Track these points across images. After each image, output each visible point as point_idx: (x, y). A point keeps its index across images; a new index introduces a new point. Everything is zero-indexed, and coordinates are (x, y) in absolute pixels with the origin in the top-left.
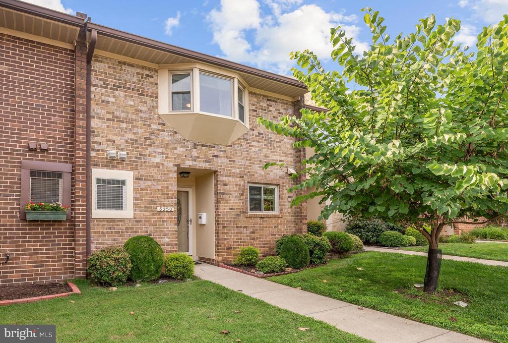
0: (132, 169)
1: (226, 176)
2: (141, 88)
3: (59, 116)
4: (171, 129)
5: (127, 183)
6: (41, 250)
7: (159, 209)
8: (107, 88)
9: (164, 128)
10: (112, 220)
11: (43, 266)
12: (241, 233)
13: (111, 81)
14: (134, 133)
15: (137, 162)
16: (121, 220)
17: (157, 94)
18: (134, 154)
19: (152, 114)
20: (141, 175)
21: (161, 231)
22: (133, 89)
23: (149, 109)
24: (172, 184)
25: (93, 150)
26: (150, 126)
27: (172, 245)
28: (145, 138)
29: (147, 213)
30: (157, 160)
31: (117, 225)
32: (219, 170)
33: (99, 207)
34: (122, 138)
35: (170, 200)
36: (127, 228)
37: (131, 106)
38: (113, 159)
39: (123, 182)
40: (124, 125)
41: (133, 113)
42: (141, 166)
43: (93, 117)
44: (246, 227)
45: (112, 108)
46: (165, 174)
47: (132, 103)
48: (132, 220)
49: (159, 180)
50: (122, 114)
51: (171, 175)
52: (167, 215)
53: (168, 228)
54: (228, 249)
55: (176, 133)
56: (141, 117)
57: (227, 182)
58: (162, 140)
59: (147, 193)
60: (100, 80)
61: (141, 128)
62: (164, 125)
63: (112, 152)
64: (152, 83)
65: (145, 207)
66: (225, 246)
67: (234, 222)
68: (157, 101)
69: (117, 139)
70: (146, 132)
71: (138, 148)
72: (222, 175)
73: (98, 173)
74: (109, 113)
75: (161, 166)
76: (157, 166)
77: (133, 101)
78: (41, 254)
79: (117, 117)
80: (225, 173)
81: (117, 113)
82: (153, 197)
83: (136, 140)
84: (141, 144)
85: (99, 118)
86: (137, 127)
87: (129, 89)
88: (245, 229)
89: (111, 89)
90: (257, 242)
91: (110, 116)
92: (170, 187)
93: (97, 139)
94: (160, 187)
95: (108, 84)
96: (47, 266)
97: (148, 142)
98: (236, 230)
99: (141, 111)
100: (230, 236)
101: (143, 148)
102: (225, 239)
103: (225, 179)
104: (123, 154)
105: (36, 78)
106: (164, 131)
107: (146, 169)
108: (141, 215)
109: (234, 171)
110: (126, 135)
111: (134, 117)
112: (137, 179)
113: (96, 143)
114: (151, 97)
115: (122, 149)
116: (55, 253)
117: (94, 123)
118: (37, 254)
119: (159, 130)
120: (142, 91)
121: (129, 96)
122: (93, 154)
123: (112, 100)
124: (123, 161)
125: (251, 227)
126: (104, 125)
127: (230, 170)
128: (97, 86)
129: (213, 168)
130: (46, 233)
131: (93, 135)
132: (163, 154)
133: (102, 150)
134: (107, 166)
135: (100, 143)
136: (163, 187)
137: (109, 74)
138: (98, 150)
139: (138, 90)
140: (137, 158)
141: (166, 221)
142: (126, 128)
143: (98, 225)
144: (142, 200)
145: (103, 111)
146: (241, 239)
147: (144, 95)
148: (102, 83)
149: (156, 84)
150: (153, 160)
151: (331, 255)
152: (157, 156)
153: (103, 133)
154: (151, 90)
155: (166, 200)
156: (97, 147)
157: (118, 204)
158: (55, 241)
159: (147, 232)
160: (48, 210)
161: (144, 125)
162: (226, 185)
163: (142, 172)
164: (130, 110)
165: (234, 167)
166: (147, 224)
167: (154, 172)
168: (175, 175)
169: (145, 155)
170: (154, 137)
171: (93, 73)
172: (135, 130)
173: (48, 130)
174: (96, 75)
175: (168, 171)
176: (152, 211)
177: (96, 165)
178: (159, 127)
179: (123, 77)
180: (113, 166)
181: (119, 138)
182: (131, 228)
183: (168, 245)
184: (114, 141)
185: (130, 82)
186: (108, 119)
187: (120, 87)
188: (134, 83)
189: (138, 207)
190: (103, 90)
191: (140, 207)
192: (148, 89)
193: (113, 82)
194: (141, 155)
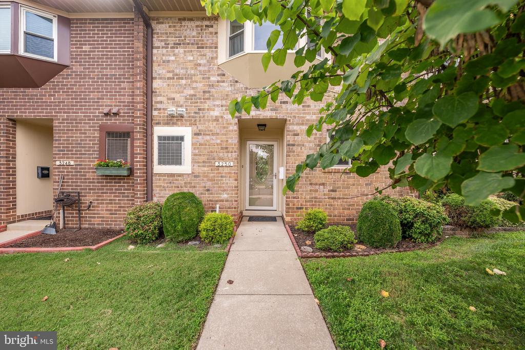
0: (191, 125)
1: (298, 124)
2: (200, 40)
3: (127, 82)
4: (231, 79)
5: (185, 139)
6: (115, 200)
7: (217, 164)
8: (168, 48)
9: (224, 78)
10: (172, 175)
11: (116, 214)
12: (316, 191)
13: (172, 40)
14: (193, 88)
15: (196, 117)
16: (180, 175)
17: (217, 43)
18: (193, 109)
19: (211, 66)
20: (199, 130)
21: (220, 187)
22: (192, 44)
23: (208, 61)
24: (232, 138)
25: (155, 109)
26: (209, 78)
27: (232, 201)
28: (204, 92)
29: (205, 169)
30: (216, 113)
31: (177, 180)
32: (288, 119)
33: (160, 163)
34: (182, 94)
35: (230, 155)
36: (185, 183)
37: (190, 61)
38: (172, 116)
39: (182, 138)
40: (184, 82)
41: (192, 68)
42: (200, 120)
43: (156, 78)
44: (323, 184)
45: (172, 66)
46: (224, 128)
47: (191, 58)
48: (190, 176)
49: (218, 134)
50: (182, 71)
51: (231, 128)
52: (226, 170)
53: (227, 183)
54: (297, 208)
55: (237, 82)
56: (200, 71)
57: (299, 131)
58: (222, 92)
59: (205, 148)
60: (161, 41)
61: (200, 82)
62: (224, 75)
63: (172, 109)
64: (211, 33)
65: (204, 162)
66: (294, 205)
67: (307, 178)
68: (217, 52)
69: (177, 96)
70: (204, 85)
71: (197, 103)
72: (293, 124)
73: (159, 131)
74: (169, 72)
75: (220, 120)
76: (216, 119)
77: (193, 55)
78: (115, 203)
79: (177, 75)
80: (296, 120)
81: (177, 71)
82: (212, 152)
83: (195, 95)
84: (200, 99)
85: (161, 78)
86: (196, 82)
87: (188, 44)
88: (322, 187)
89: (172, 48)
90: (337, 203)
91: (171, 75)
92: (230, 141)
93: (159, 99)
94: (219, 141)
95: (168, 44)
96: (119, 214)
97: (207, 95)
98: (309, 188)
99: (200, 65)
100: (302, 194)
101: (201, 102)
102: (294, 198)
103: (295, 128)
104: (182, 110)
105: (110, 51)
106: (223, 82)
107: (204, 124)
108: (199, 170)
109: (308, 117)
110: (185, 91)
111: (193, 72)
112: (196, 134)
113: (157, 102)
114: (211, 48)
115: (181, 106)
116: (125, 204)
117: (156, 84)
118: (111, 204)
119: (218, 82)
120: (202, 44)
121: (189, 52)
122: (155, 113)
123: (173, 58)
124: (183, 117)
125: (330, 185)
126: (165, 84)
127: (303, 117)
128: (159, 48)
129: (280, 116)
130: (119, 186)
131: (155, 96)
132: (222, 106)
133: (164, 109)
134: (167, 124)
135: (161, 102)
136: (222, 141)
137: (170, 33)
138: (160, 109)
139: (197, 44)
140: (195, 113)
141: (225, 177)
142: (185, 85)
143: (160, 180)
144: (200, 155)
145: (164, 71)
146: (316, 198)
147: (203, 48)
148: (163, 44)
149: (216, 33)
150: (212, 113)
151: (453, 230)
152: (216, 109)
153: (164, 92)
154: (210, 41)
155: (226, 155)
156: (159, 106)
157: (176, 160)
158: (124, 193)
159: (205, 187)
160: (112, 166)
161: (203, 78)
162: (297, 135)
163: (200, 127)
164: (189, 65)
165: (309, 113)
166: (205, 179)
167: (212, 126)
168: (236, 128)
169: (204, 109)
170: (213, 90)
171: (155, 36)
172: (194, 85)
173: (119, 95)
174: (158, 37)
175: (228, 124)
176: (210, 166)
177: (158, 124)
178: (219, 78)
179: (183, 34)
180: (173, 124)
181: (178, 95)
182: (190, 183)
183: (227, 201)
184: (174, 99)
185: (189, 37)
186: (169, 78)
187: (180, 44)
188: (194, 37)
189: (196, 162)
190: (165, 51)
191: (199, 163)
192: (208, 40)
193: (173, 41)
194: (199, 109)
